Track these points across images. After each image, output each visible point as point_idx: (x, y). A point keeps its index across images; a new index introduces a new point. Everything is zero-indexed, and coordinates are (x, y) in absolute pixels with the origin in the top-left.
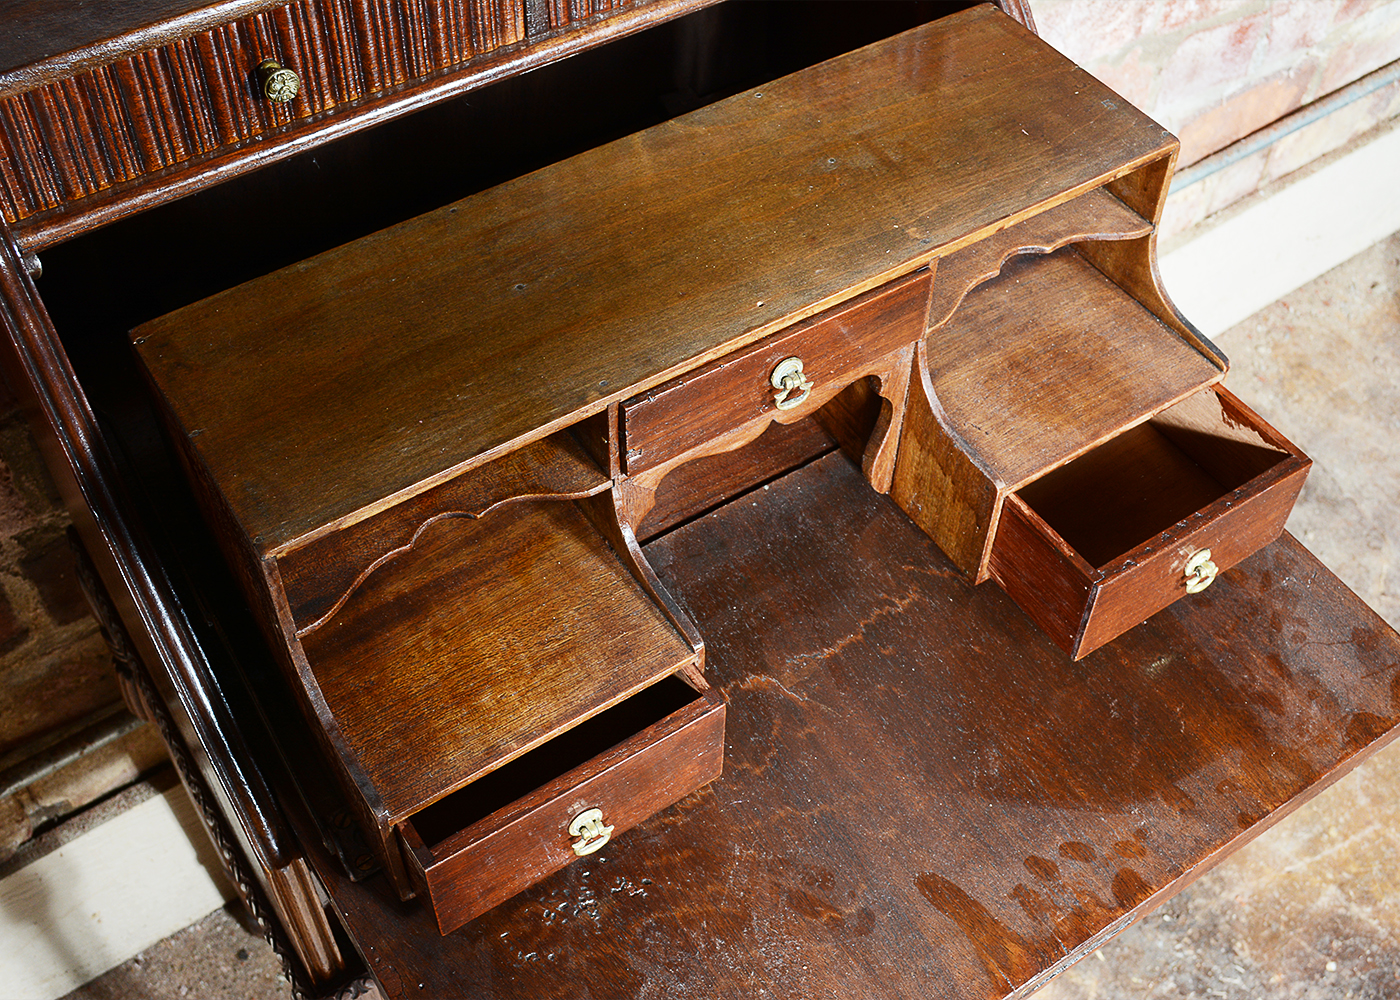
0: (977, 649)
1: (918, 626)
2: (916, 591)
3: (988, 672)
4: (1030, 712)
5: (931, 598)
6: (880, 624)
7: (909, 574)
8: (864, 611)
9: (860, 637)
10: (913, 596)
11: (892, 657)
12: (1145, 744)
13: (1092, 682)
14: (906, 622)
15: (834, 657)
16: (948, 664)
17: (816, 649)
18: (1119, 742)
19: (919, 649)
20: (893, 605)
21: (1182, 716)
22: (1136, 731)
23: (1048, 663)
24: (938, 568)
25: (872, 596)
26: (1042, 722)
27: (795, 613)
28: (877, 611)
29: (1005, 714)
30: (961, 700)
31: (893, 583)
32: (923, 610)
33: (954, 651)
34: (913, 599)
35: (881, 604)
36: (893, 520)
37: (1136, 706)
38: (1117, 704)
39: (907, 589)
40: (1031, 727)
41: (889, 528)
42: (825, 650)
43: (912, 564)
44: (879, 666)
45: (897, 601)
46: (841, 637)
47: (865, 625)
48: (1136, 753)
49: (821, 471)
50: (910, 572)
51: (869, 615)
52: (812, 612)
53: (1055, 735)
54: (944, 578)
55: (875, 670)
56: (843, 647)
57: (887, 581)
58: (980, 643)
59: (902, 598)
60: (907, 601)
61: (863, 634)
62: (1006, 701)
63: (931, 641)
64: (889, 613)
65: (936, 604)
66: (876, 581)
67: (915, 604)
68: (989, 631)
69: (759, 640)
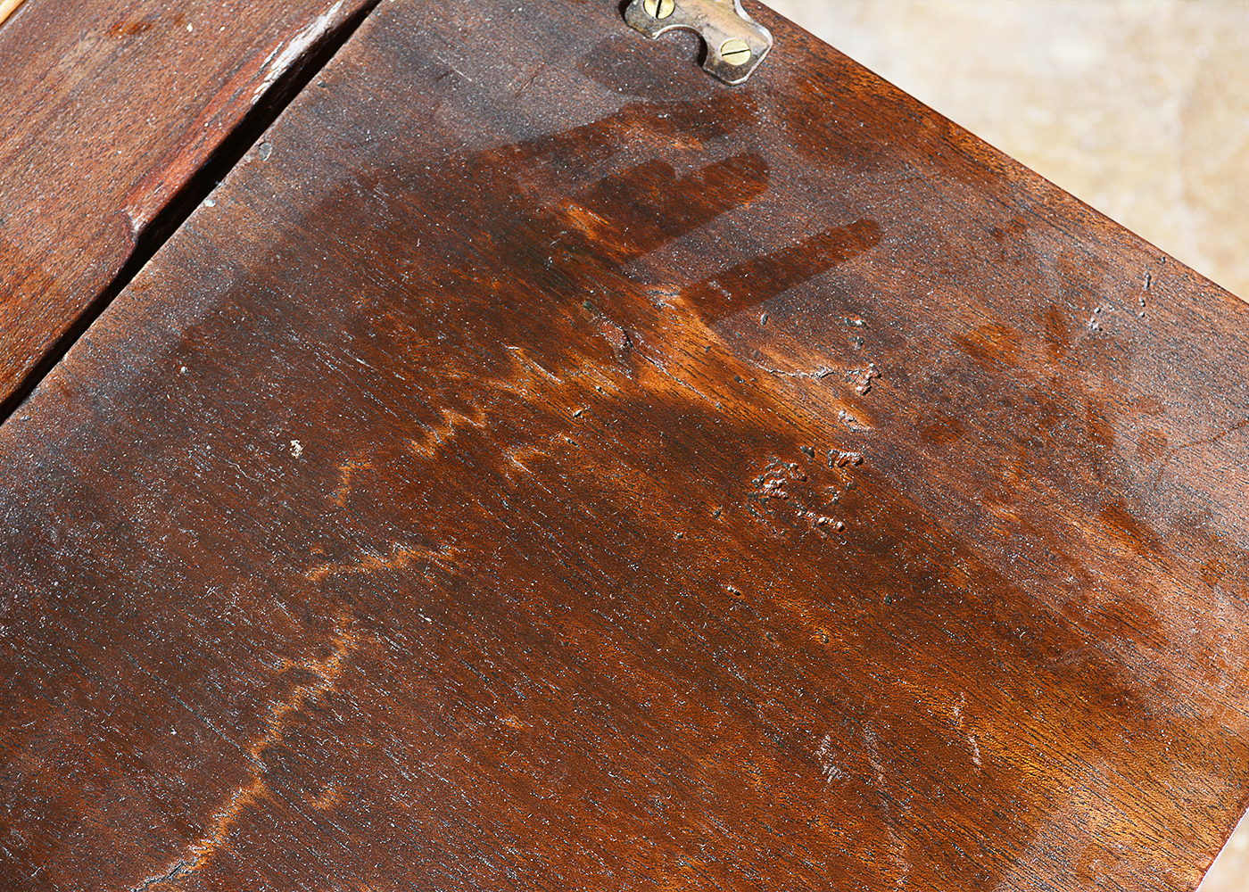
0: (511, 721)
1: (375, 711)
2: (349, 626)
3: (549, 771)
4: (659, 834)
5: (385, 631)
6: (294, 738)
7: (323, 589)
8: (251, 718)
9: (259, 787)
10: (346, 641)
11: (339, 812)
12: (911, 821)
13: (769, 713)
14: (346, 709)
15: (218, 860)
16: (462, 783)
17: (171, 854)
18: (858, 838)
19: (392, 770)
20: (308, 678)
21: (968, 725)
22: (886, 796)
23: (666, 700)
24: (382, 548)
25: (259, 672)
26: (690, 851)
27: (103, 781)
28: (279, 708)
29: (609, 860)
30: (511, 861)
31: (295, 624)
32: (375, 669)
33: (469, 746)
34: (349, 649)
35: (281, 686)
36: (255, 464)
37: (870, 737)
38: (833, 746)
39: (327, 628)
40: (672, 870)
41: (252, 485)
42: (193, 848)
43: (322, 559)
44: (318, 845)
45: (314, 666)
46: (218, 802)
47: (264, 753)
48: (898, 848)
49: (67, 394)
50: (325, 583)
51: (265, 725)
52: (141, 763)
53: (724, 872)
54: (398, 571)
55: (312, 859)
56: (230, 827)
57: (280, 624)
58: (515, 706)
59: (324, 654)
60: (334, 660)
61: (264, 776)
62: (602, 828)
63: (411, 738)
64: (306, 701)
65: (399, 641)
66: (257, 633)
67: (356, 658)
68: (526, 667)
69: (43, 877)
